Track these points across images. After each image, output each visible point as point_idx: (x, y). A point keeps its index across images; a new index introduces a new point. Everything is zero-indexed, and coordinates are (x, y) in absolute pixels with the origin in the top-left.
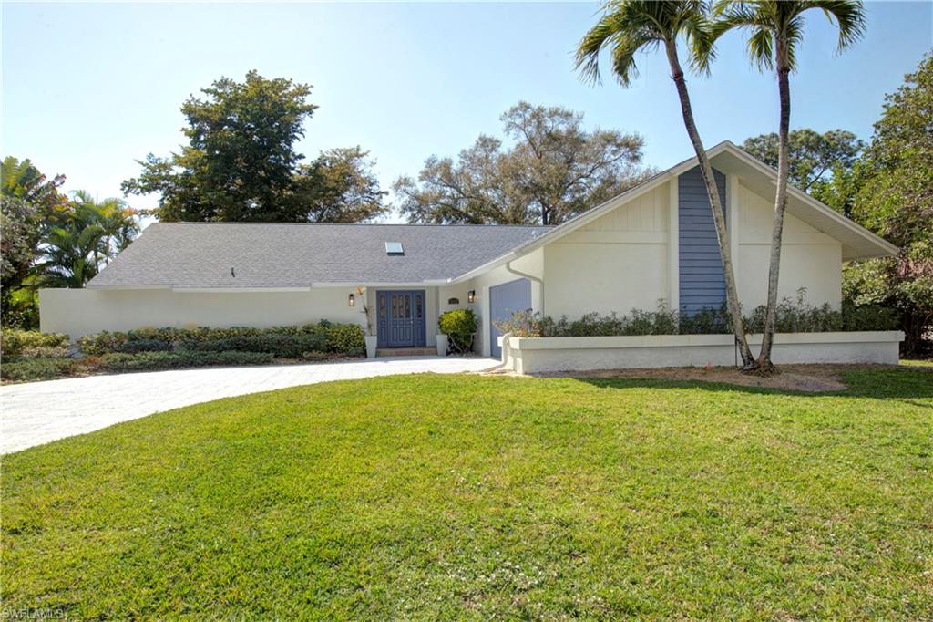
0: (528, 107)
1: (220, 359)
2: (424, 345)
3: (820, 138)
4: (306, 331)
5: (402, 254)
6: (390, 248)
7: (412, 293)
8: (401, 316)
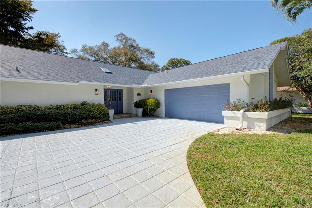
0: (124, 35)
2: (122, 112)
4: (75, 107)
5: (111, 73)
6: (105, 70)
7: (118, 90)
8: (113, 100)
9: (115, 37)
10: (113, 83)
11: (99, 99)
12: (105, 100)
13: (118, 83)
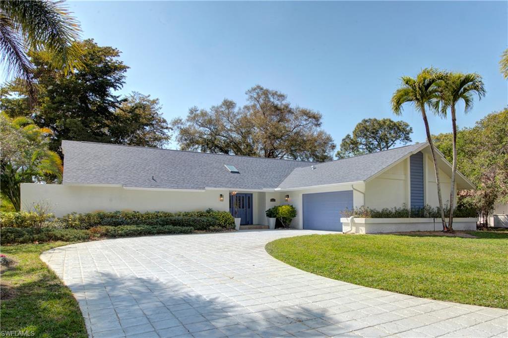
0: (262, 89)
1: (166, 230)
2: (252, 224)
3: (395, 124)
4: (201, 215)
5: (238, 173)
6: (230, 168)
7: (246, 194)
8: (240, 207)
9: (246, 94)
10: (240, 188)
11: (224, 206)
12: (230, 207)
13: (246, 187)
